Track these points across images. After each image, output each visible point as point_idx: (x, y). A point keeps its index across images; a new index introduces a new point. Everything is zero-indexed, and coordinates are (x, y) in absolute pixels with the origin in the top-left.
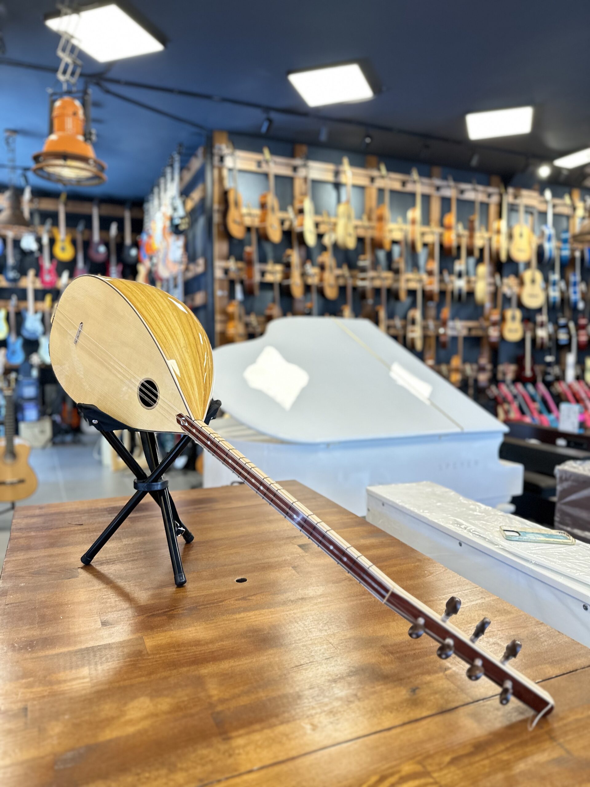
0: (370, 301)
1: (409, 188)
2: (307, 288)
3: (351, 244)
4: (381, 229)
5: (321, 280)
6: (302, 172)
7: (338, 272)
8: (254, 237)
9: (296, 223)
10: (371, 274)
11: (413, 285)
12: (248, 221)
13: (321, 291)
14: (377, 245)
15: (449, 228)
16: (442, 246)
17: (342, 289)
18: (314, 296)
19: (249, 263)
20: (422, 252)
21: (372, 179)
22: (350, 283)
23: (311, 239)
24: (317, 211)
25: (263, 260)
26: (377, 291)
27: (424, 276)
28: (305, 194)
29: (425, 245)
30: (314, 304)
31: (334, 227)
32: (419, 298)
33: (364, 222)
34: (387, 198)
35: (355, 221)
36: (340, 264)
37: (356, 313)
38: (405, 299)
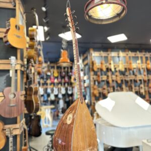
0: (129, 83)
1: (137, 55)
2: (113, 81)
3: (123, 70)
4: (131, 66)
5: (116, 79)
6: (110, 55)
7: (121, 76)
8: (99, 70)
9: (109, 67)
10: (129, 76)
11: (140, 78)
12: (98, 67)
13: (117, 82)
14: (130, 69)
15: (148, 64)
16: (147, 69)
17: (122, 81)
18: (115, 83)
19: (99, 76)
20: (142, 71)
21: (127, 55)
22: (124, 79)
23: (113, 70)
24: (114, 63)
25: (102, 75)
26: (131, 80)
27: (143, 76)
28: (111, 60)
29: (142, 68)
30: (115, 84)
31: (118, 66)
32: (143, 81)
33: (126, 64)
34: (131, 58)
35: (124, 64)
36: (121, 75)
37: (126, 86)
38: (139, 82)
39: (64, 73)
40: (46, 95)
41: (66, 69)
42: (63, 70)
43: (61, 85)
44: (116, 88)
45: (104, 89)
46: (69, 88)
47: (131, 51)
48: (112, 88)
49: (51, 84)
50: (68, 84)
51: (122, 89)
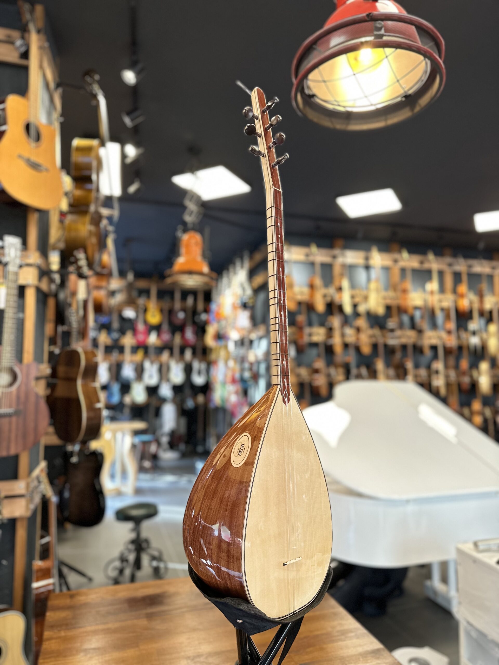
0: (398, 355)
1: (426, 266)
2: (346, 346)
3: (381, 311)
4: (405, 299)
5: (358, 339)
6: (340, 260)
7: (370, 332)
8: (304, 308)
9: (337, 298)
10: (398, 333)
11: (434, 341)
12: (299, 298)
13: (358, 349)
14: (401, 310)
15: (462, 296)
16: (457, 311)
17: (375, 346)
18: (352, 352)
19: (300, 329)
20: (440, 316)
21: (396, 261)
22: (381, 341)
23: (348, 309)
24: (353, 286)
25: (310, 324)
26: (404, 347)
27: (444, 335)
28: (342, 275)
29: (442, 309)
30: (351, 358)
31: (366, 298)
32: (441, 352)
33: (391, 294)
34: (409, 275)
35: (383, 293)
36: (372, 326)
37: (388, 364)
38: (428, 353)
39: (181, 315)
40: (116, 388)
41: (190, 301)
42: (178, 305)
43: (172, 354)
44: (354, 371)
45: (316, 371)
46: (196, 365)
47: (411, 252)
48: (341, 371)
49: (135, 350)
50: (194, 354)
51: (373, 375)
